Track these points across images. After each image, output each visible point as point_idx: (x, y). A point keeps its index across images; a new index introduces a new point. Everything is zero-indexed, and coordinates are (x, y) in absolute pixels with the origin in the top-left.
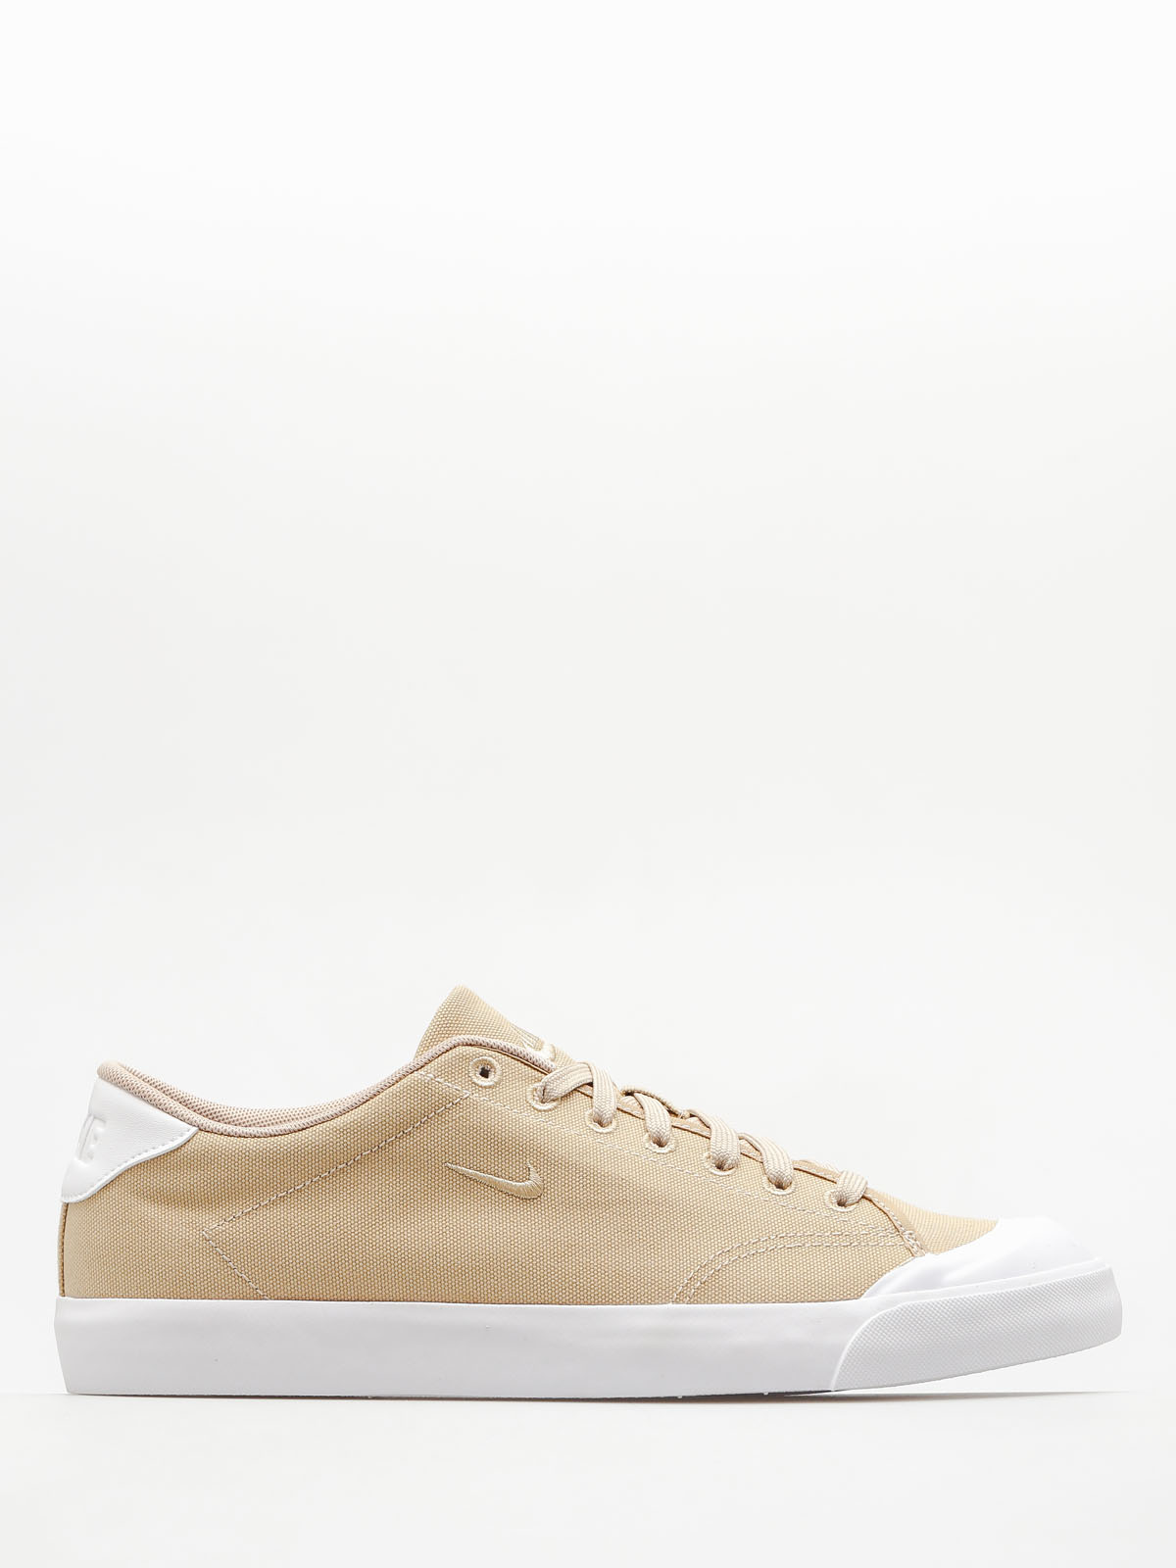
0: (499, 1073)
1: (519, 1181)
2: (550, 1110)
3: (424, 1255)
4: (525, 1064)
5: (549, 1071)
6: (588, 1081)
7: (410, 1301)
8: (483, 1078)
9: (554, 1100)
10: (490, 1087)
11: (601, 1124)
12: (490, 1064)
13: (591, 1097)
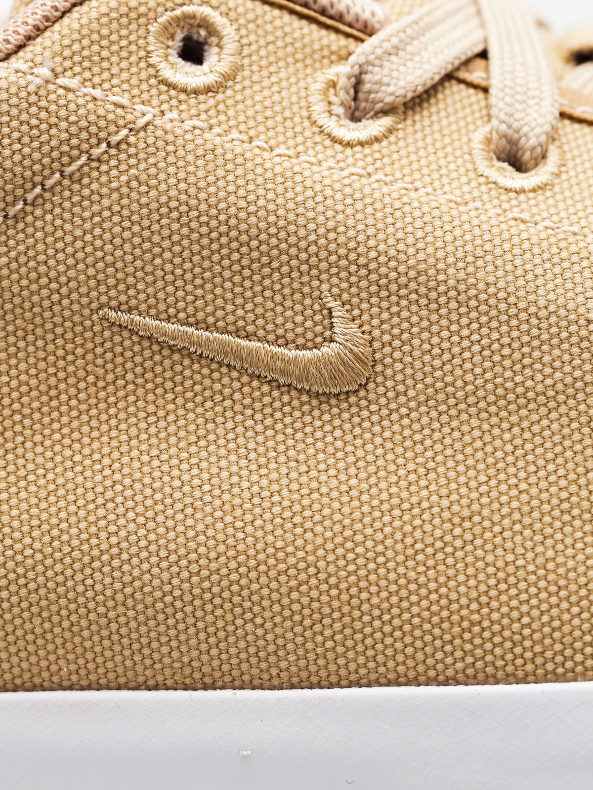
0: (230, 46)
1: (304, 347)
2: (377, 140)
3: (58, 567)
4: (302, 16)
5: (368, 30)
6: (478, 49)
7: (34, 688)
8: (189, 67)
9: (385, 112)
10: (208, 90)
11: (517, 164)
12: (205, 24)
13: (485, 90)
